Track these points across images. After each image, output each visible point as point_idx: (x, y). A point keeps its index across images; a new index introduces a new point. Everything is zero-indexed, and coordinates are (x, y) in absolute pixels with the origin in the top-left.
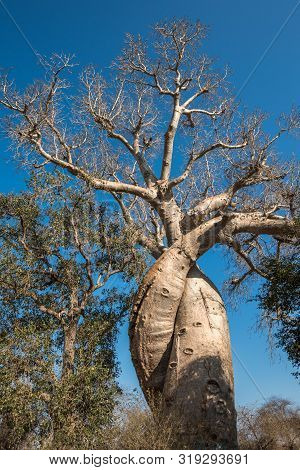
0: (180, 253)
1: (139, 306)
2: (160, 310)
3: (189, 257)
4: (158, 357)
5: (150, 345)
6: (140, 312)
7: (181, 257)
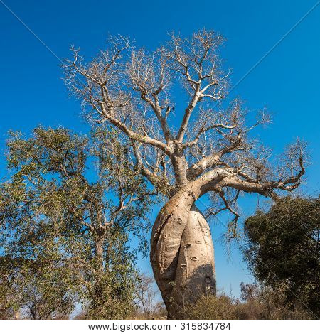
0: (189, 195)
1: (161, 228)
2: (175, 232)
3: (194, 198)
4: (170, 260)
5: (167, 253)
6: (162, 232)
7: (190, 198)
